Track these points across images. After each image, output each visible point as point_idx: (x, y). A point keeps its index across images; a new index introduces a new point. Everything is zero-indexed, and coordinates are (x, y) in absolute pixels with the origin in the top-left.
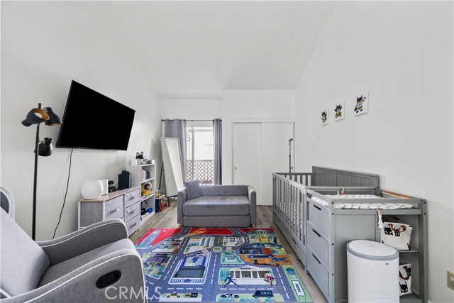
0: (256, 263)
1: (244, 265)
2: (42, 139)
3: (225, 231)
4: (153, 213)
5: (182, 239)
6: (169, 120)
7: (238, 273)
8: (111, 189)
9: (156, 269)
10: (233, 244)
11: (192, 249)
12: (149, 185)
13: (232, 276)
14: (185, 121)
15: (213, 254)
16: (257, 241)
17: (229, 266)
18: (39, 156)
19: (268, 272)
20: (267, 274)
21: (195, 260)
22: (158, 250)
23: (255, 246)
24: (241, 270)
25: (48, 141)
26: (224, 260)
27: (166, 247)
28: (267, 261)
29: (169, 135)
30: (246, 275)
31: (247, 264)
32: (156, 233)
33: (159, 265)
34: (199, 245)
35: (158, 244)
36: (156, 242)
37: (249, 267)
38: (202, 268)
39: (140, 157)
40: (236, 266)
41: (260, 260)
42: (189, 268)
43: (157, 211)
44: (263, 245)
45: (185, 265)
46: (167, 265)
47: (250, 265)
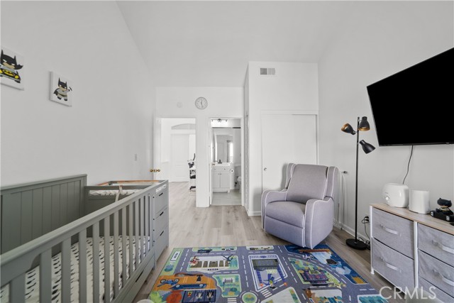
0: (200, 276)
1: (214, 274)
7: (221, 265)
13: (226, 262)
17: (231, 272)
19: (192, 267)
20: (194, 265)
24: (218, 268)
26: (237, 280)
31: (210, 276)
37: (209, 272)
40: (222, 272)
41: (194, 280)
47: (206, 274)
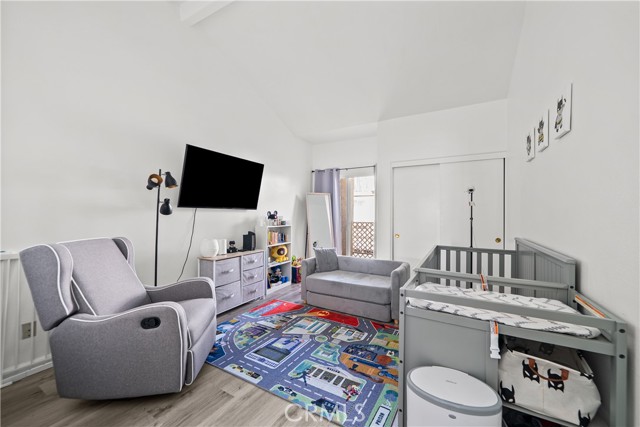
0: (353, 369)
1: (335, 365)
2: (162, 200)
3: (350, 321)
4: (289, 283)
5: (294, 317)
6: (319, 171)
7: (319, 371)
8: (232, 250)
9: (246, 340)
10: (345, 338)
11: (296, 331)
12: (283, 249)
13: (311, 371)
14: (337, 170)
15: (312, 342)
16: (382, 343)
17: (316, 361)
18: (160, 214)
19: (357, 384)
20: (354, 386)
21: (287, 342)
22: (263, 323)
23: (372, 349)
24: (325, 370)
25: (167, 202)
26: (318, 352)
27: (272, 322)
28: (371, 371)
29: (319, 189)
30: (328, 377)
31: (341, 365)
32: (275, 305)
33: (252, 336)
34: (307, 328)
35: (268, 317)
36: (268, 313)
37: (340, 369)
38: (287, 352)
39: (272, 217)
40: (325, 363)
41: (361, 367)
42: (275, 349)
43: (293, 282)
44: (386, 350)
45: (274, 345)
46: (258, 338)
47: (344, 368)
